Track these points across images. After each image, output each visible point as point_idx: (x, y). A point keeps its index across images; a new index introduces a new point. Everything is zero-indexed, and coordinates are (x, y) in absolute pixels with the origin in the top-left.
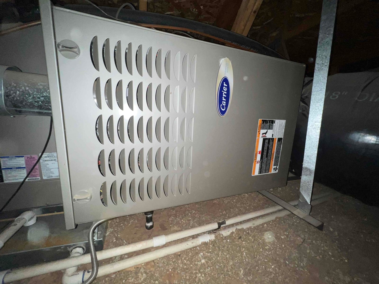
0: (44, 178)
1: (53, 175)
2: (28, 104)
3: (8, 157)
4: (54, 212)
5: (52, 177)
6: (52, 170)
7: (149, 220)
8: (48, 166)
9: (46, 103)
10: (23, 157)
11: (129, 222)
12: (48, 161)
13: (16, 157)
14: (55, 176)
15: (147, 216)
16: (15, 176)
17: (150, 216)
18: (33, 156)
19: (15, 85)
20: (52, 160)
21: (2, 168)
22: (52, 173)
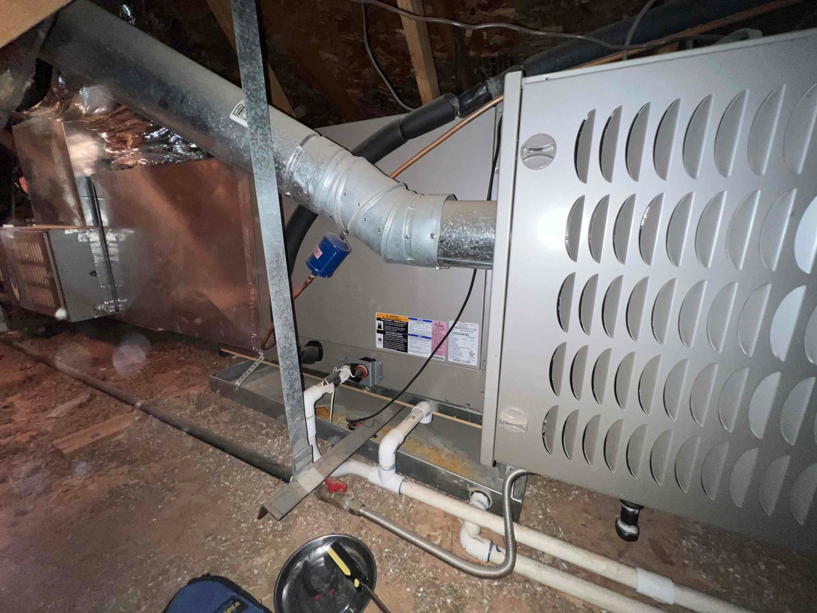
0: (450, 360)
1: (461, 358)
2: (462, 252)
3: (416, 319)
4: (452, 416)
5: (459, 361)
6: (461, 350)
7: (630, 519)
8: (457, 342)
9: (484, 250)
10: (431, 322)
11: (571, 493)
12: (457, 334)
13: (424, 321)
14: (463, 361)
15: (627, 508)
16: (419, 348)
17: (635, 512)
18: (442, 323)
19: (452, 224)
20: (463, 334)
21: (409, 333)
22: (460, 354)
